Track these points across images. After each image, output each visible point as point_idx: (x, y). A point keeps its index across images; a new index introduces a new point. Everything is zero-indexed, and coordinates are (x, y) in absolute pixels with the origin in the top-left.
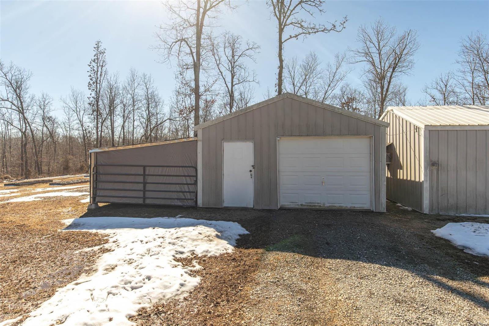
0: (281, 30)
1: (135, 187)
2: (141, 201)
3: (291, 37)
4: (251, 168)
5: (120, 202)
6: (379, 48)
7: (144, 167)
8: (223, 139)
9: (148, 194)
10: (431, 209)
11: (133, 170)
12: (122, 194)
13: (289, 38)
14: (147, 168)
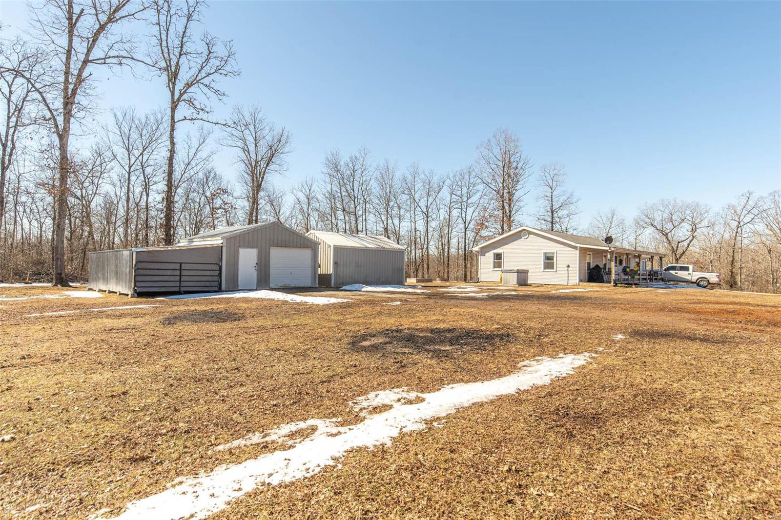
0: (173, 109)
1: (172, 279)
2: (177, 289)
3: (185, 119)
4: (256, 265)
5: (160, 290)
6: (256, 138)
7: (181, 264)
8: (239, 246)
9: (183, 284)
10: (335, 285)
11: (172, 266)
12: (162, 284)
13: (183, 120)
14: (183, 265)
